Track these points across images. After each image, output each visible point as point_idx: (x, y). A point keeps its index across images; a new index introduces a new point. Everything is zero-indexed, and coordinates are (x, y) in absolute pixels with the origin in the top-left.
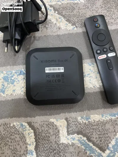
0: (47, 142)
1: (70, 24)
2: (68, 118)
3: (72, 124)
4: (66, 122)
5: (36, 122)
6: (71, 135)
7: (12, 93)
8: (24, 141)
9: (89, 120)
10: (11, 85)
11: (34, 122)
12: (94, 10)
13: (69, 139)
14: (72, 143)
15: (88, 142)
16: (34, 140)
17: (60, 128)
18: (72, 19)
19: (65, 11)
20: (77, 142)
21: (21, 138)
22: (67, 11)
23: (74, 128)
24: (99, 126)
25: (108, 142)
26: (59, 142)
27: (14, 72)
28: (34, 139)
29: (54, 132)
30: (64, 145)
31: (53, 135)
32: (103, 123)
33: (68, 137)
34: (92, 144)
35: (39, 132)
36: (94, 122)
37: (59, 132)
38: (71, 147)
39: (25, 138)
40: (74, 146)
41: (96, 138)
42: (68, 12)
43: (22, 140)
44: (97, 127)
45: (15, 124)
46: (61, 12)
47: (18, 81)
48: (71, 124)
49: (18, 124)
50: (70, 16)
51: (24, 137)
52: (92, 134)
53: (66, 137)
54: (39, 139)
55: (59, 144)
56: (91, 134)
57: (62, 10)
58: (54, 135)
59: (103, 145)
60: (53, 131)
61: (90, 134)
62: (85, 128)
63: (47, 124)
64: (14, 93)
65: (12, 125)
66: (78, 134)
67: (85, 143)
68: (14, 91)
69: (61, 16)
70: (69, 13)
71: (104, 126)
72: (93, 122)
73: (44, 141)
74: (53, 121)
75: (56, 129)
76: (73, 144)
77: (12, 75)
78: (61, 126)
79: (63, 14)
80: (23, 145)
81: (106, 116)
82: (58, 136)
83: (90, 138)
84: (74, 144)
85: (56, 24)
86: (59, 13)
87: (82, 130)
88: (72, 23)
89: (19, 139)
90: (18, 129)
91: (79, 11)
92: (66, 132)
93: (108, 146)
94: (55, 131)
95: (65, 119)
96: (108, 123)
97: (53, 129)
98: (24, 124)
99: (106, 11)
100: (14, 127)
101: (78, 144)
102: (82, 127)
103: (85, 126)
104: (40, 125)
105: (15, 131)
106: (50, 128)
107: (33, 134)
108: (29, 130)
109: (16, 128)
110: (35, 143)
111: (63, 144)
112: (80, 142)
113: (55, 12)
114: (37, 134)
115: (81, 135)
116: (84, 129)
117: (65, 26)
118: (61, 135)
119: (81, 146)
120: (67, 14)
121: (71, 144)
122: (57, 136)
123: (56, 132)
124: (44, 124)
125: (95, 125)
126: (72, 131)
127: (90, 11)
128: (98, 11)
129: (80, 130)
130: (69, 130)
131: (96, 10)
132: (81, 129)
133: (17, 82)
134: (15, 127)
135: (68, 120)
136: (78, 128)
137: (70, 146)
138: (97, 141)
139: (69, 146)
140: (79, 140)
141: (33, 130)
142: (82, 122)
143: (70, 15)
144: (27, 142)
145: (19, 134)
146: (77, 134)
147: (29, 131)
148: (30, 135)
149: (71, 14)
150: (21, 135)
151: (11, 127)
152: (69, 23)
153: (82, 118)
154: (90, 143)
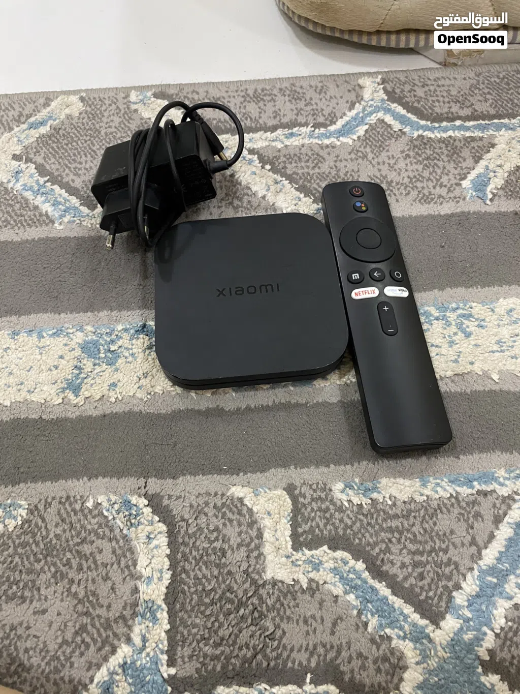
0: (216, 573)
1: (307, 198)
2: (298, 484)
3: (312, 509)
4: (289, 500)
5: (180, 497)
6: (306, 551)
7: (106, 392)
8: (127, 567)
9: (375, 495)
10: (104, 366)
11: (170, 497)
12: (384, 163)
13: (300, 563)
14: (311, 581)
15: (371, 581)
16: (167, 563)
17: (267, 522)
18: (315, 186)
19: (294, 165)
20: (329, 577)
21: (118, 552)
22: (299, 165)
23: (318, 526)
24: (412, 520)
25: (450, 584)
26: (259, 573)
27: (120, 327)
28: (166, 560)
29: (244, 536)
30: (279, 589)
31: (239, 546)
32: (426, 509)
33: (293, 558)
34: (388, 586)
35: (186, 532)
36: (394, 504)
37: (260, 536)
38: (307, 597)
39: (133, 553)
40: (317, 595)
41: (403, 566)
42: (302, 168)
43: (119, 563)
44: (406, 525)
45: (101, 499)
46: (281, 166)
47: (132, 355)
48: (309, 509)
49: (114, 498)
50: (308, 178)
51: (131, 550)
52: (388, 550)
53: (288, 557)
54: (187, 560)
55: (261, 582)
56: (381, 550)
57: (284, 162)
58: (243, 549)
59: (431, 594)
60: (240, 534)
61: (377, 550)
62: (358, 524)
63: (219, 504)
64: (112, 393)
65: (90, 504)
66: (333, 548)
67: (359, 582)
68: (114, 385)
69: (282, 177)
70: (306, 170)
71: (431, 522)
72: (390, 503)
73: (204, 567)
74: (241, 495)
75: (253, 523)
76: (314, 585)
77: (114, 337)
78: (269, 514)
79: (289, 172)
80: (124, 579)
81: (438, 484)
82: (255, 553)
83: (379, 563)
84: (317, 583)
85: (264, 197)
86: (274, 170)
87: (348, 531)
88: (314, 195)
89: (110, 556)
90: (110, 518)
91: (338, 164)
92: (288, 539)
93: (450, 598)
94: (247, 533)
95: (284, 489)
96: (444, 510)
97: (240, 525)
98: (134, 499)
99: (420, 167)
100: (96, 512)
101: (335, 585)
102: (349, 523)
103: (361, 517)
104: (191, 506)
105: (100, 526)
106: (231, 521)
107: (163, 540)
108: (151, 523)
109: (106, 513)
110: (167, 576)
111: (274, 583)
112: (342, 578)
113: (263, 167)
114: (181, 540)
115: (344, 549)
116: (355, 528)
117: (294, 202)
118: (267, 549)
119: (346, 593)
120: (300, 172)
121: (305, 586)
122: (252, 551)
123: (251, 538)
124: (207, 504)
125: (396, 516)
126: (310, 536)
127: (370, 166)
128: (396, 167)
129: (341, 533)
130: (300, 530)
131: (389, 164)
132: (345, 530)
133: (126, 358)
134: (101, 514)
135: (297, 492)
136: (333, 524)
137: (303, 592)
138: (406, 578)
139: (299, 594)
140: (335, 570)
141: (164, 522)
142: (350, 501)
143: (308, 174)
144: (138, 568)
145: (110, 540)
146: (330, 548)
147: (149, 528)
148: (155, 542)
149: (311, 172)
150: (118, 542)
151: (86, 511)
152: (305, 197)
153: (348, 486)
154: (380, 582)
